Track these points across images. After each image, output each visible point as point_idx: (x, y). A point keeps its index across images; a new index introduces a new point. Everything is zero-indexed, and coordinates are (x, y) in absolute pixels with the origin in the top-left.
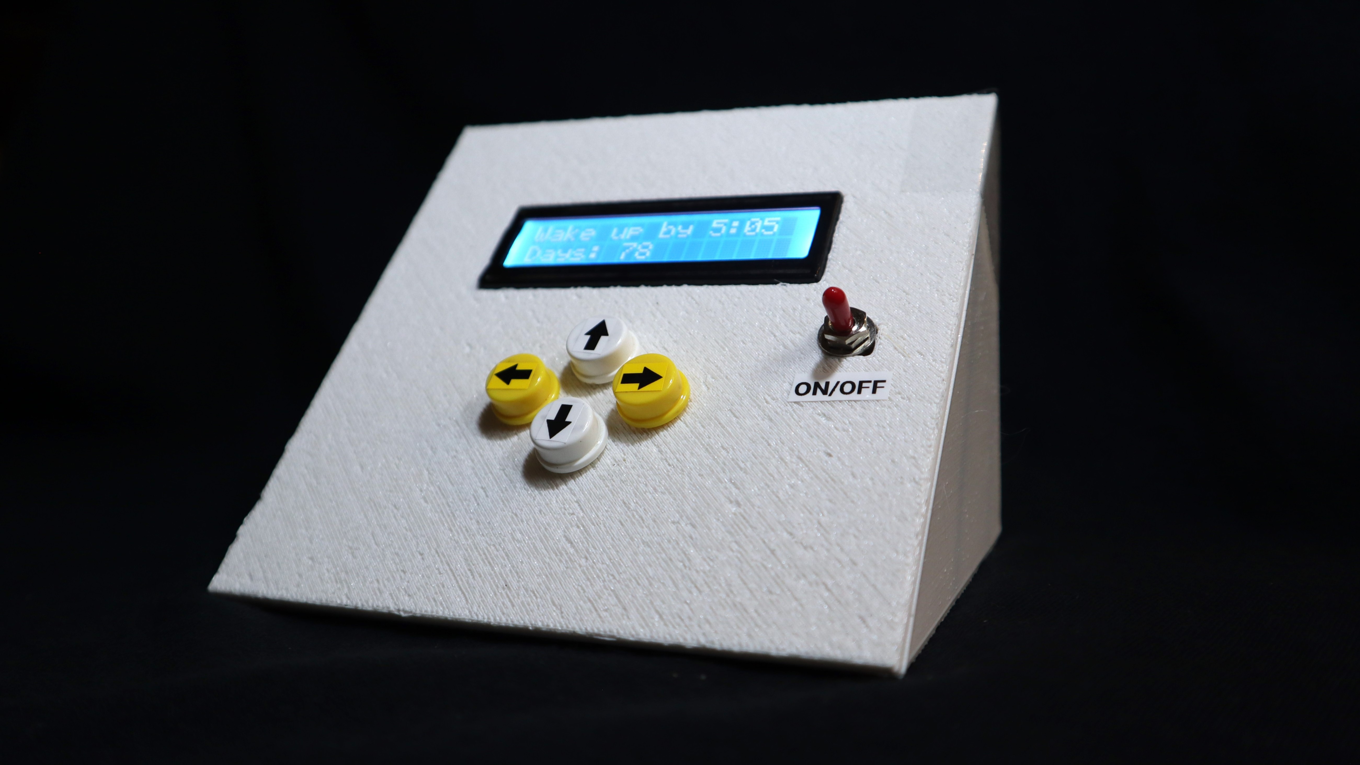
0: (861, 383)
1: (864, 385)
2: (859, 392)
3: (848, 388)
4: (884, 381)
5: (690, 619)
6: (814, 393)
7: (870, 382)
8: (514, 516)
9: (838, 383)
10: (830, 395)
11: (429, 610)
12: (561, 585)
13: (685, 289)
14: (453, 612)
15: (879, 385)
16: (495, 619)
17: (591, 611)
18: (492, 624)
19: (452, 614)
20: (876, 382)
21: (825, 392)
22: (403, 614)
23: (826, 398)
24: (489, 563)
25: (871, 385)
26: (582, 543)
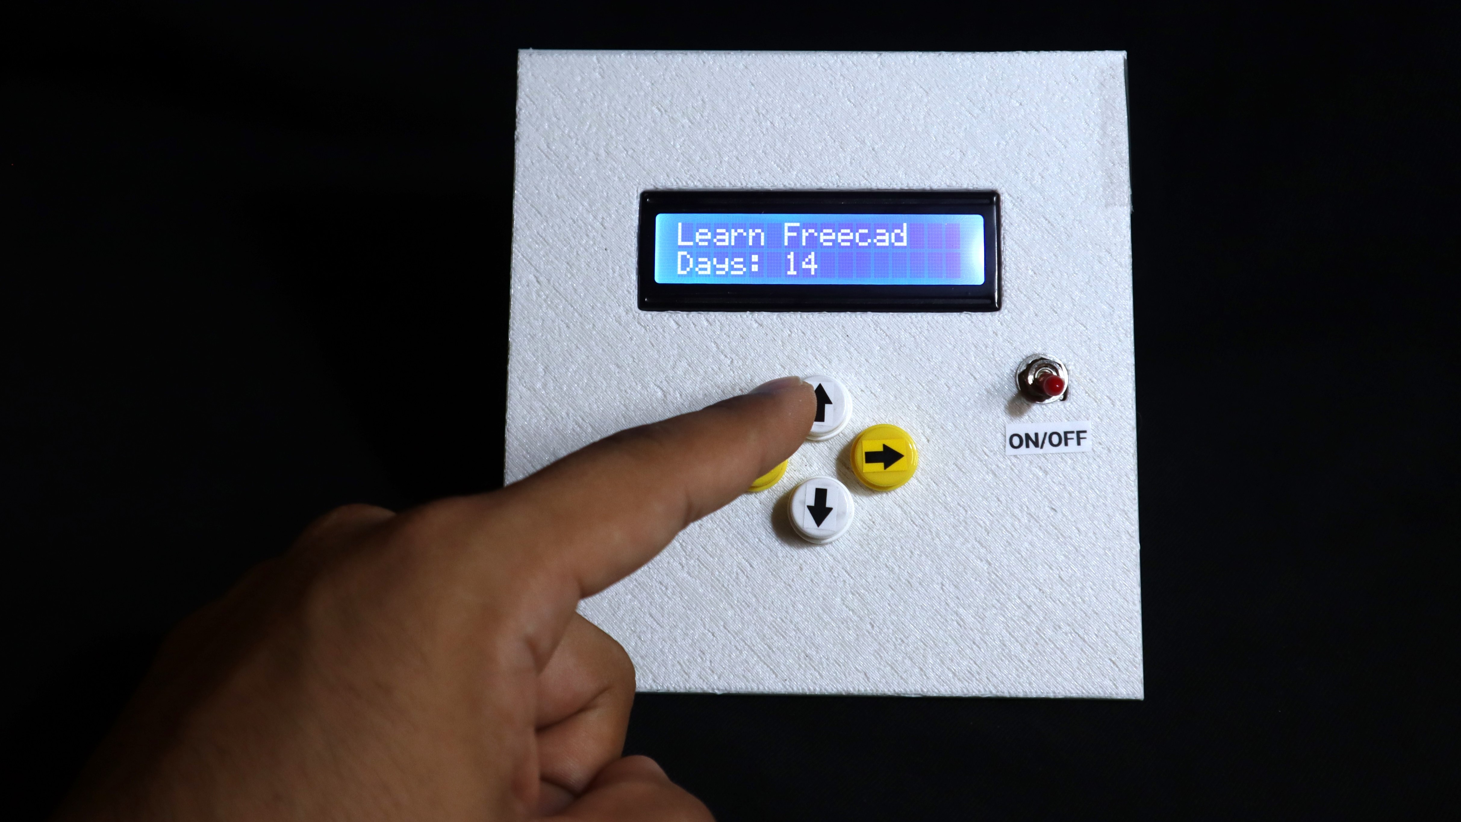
0: (1066, 433)
1: (1069, 436)
2: (1066, 444)
3: (1055, 439)
4: (1085, 432)
5: (978, 673)
6: (1028, 446)
7: (1073, 432)
8: (788, 587)
9: (1046, 434)
10: (1042, 447)
11: (744, 687)
12: (859, 653)
13: (870, 317)
14: (768, 688)
15: (1082, 435)
16: (809, 689)
17: (893, 675)
18: (808, 693)
19: (766, 688)
20: (1079, 433)
21: (1036, 444)
22: (717, 692)
23: (1038, 450)
24: (782, 635)
25: (1074, 436)
26: (862, 610)
